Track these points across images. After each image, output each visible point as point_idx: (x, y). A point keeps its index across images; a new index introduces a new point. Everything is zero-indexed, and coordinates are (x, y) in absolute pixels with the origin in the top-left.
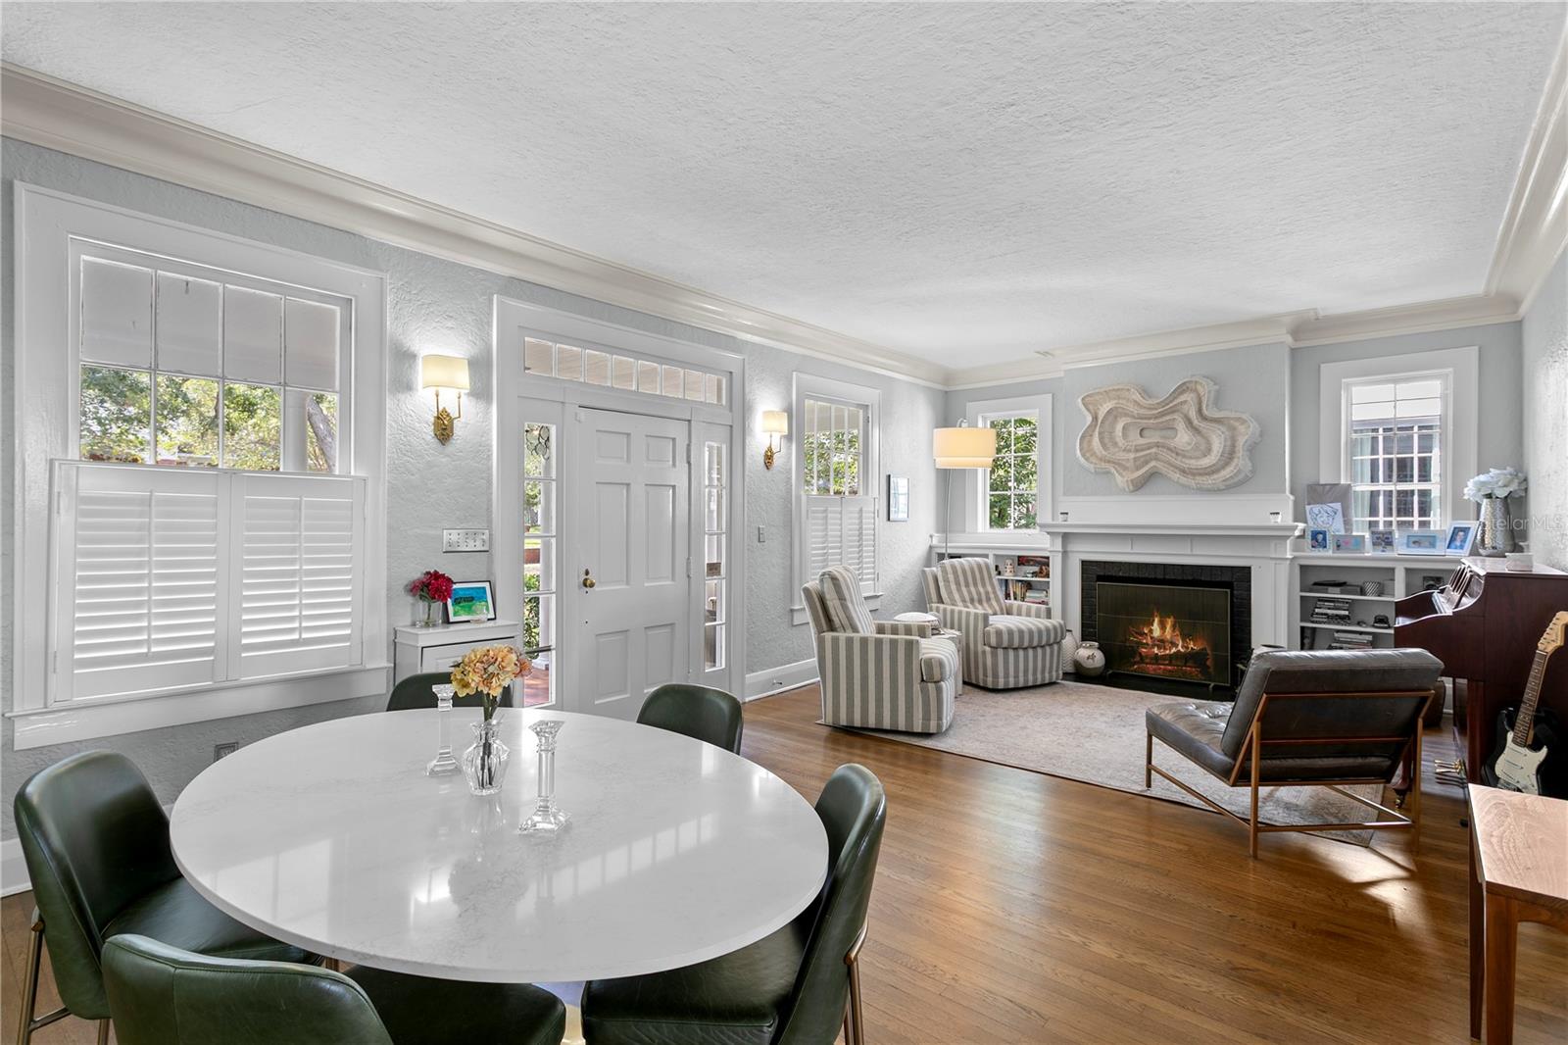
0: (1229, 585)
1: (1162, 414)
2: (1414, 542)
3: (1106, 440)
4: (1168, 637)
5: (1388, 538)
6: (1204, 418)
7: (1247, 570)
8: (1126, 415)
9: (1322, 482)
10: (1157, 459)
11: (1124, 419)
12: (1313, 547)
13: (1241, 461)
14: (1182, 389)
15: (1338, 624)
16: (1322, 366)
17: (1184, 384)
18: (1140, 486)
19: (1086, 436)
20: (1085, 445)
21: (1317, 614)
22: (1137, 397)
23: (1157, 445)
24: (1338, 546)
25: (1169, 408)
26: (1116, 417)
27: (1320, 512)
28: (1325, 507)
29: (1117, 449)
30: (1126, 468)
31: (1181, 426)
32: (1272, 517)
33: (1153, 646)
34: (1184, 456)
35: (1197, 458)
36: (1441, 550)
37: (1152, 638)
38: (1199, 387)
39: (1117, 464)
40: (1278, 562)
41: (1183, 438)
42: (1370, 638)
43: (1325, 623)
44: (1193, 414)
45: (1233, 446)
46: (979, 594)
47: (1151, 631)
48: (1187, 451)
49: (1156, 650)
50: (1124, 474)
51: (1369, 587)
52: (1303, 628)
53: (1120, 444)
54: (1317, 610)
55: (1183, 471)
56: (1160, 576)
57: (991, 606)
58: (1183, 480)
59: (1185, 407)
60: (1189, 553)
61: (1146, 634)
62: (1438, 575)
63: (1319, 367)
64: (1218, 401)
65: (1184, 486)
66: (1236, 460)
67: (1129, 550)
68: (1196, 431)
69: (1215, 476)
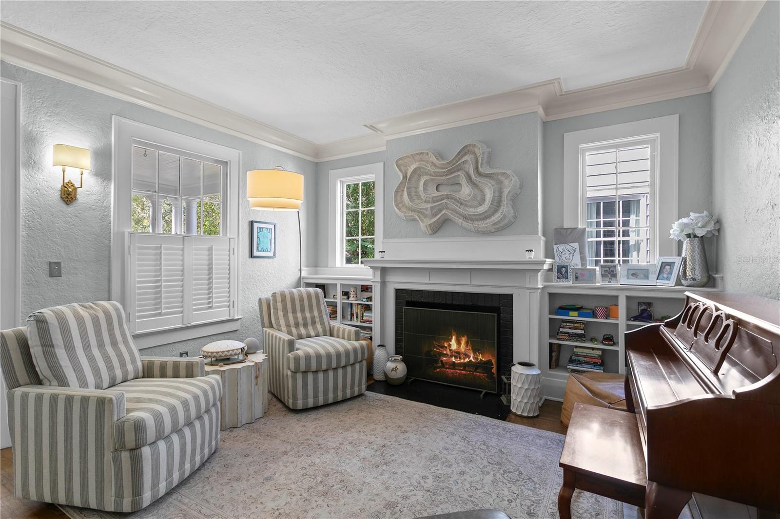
0: (496, 310)
1: (451, 172)
2: (633, 275)
3: (413, 194)
4: (463, 350)
5: (613, 271)
6: (480, 174)
7: (510, 298)
8: (427, 174)
9: (565, 227)
10: (447, 208)
11: (425, 177)
12: (558, 278)
13: (506, 209)
14: (465, 151)
15: (577, 341)
16: (565, 134)
17: (466, 147)
18: (437, 229)
19: (399, 191)
20: (399, 198)
21: (561, 332)
22: (434, 159)
23: (448, 197)
24: (577, 277)
25: (454, 167)
26: (420, 176)
27: (563, 250)
28: (568, 247)
29: (420, 201)
30: (426, 216)
31: (463, 181)
32: (527, 253)
33: (451, 356)
34: (466, 205)
35: (475, 207)
36: (652, 281)
37: (450, 350)
38: (477, 151)
39: (419, 212)
40: (531, 291)
41: (466, 191)
42: (600, 353)
43: (567, 340)
44: (472, 171)
45: (500, 196)
46: (304, 318)
47: (450, 345)
48: (467, 201)
49: (453, 359)
50: (425, 220)
51: (599, 312)
52: (551, 344)
53: (422, 197)
54: (561, 330)
55: (465, 218)
56: (449, 302)
57: (315, 328)
58: (465, 224)
59: (467, 166)
60: (469, 283)
61: (446, 347)
62: (651, 301)
63: (563, 135)
64: (490, 162)
65: (465, 229)
66: (502, 207)
67: (427, 281)
68: (474, 184)
69: (488, 221)
